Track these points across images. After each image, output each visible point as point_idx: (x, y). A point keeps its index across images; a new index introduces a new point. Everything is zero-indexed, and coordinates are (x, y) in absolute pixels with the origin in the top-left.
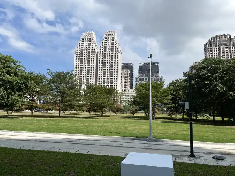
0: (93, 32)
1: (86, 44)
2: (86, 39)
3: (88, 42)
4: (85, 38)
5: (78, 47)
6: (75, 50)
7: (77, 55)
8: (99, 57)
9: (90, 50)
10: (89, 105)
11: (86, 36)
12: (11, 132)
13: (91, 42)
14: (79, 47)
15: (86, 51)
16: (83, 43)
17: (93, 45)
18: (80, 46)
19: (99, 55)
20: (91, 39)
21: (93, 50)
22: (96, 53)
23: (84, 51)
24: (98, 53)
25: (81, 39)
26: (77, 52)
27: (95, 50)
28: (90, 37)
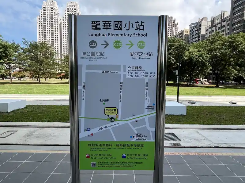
0: (54, 1)
1: (48, 14)
2: (48, 8)
3: (51, 12)
4: (47, 6)
5: (39, 16)
6: (37, 19)
7: (39, 23)
8: (62, 28)
9: (53, 19)
10: (64, 73)
11: (47, 4)
12: (38, 95)
13: (54, 12)
14: (41, 16)
15: (49, 21)
16: (45, 12)
17: (56, 15)
18: (41, 14)
19: (62, 26)
20: (54, 9)
21: (56, 20)
22: (60, 23)
23: (47, 21)
24: (61, 23)
25: (43, 8)
26: (39, 21)
27: (58, 20)
28: (52, 7)
